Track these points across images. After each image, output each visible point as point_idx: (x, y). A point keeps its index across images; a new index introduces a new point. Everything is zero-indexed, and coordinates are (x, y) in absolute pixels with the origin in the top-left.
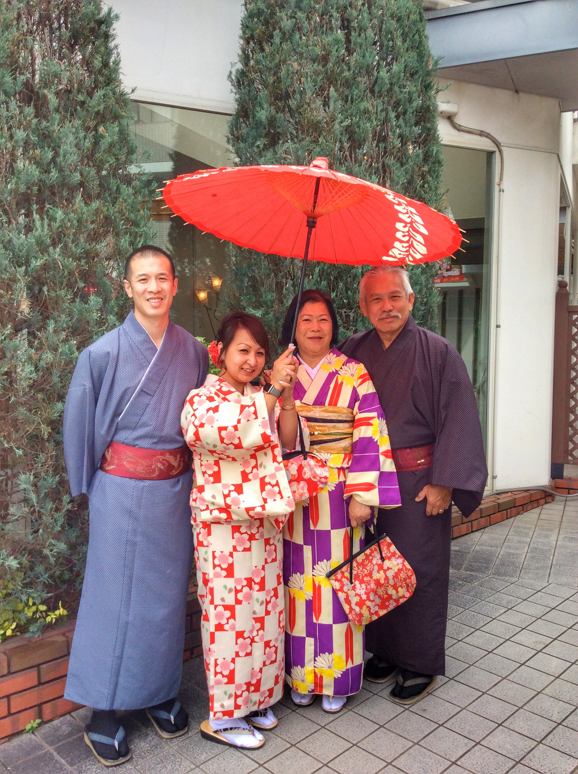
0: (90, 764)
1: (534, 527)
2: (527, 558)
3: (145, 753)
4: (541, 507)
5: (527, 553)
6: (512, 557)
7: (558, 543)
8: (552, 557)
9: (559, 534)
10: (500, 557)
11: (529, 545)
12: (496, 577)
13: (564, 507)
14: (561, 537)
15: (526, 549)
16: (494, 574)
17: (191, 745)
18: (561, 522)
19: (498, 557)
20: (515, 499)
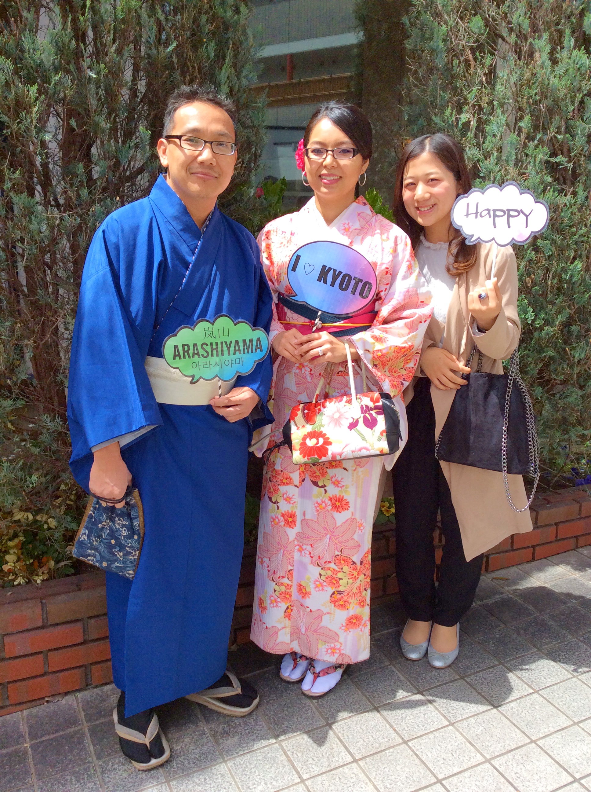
0: (120, 762)
3: (189, 763)
17: (250, 763)
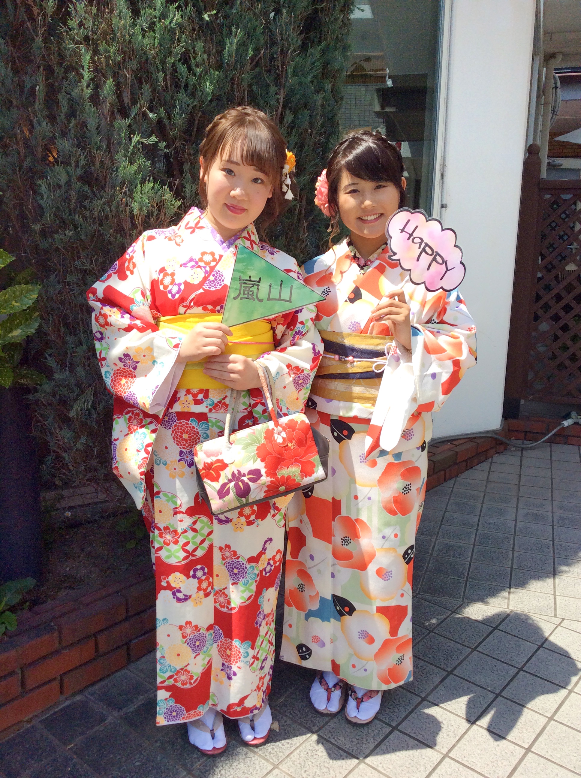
1: (482, 494)
2: (474, 557)
4: (490, 460)
5: (474, 545)
6: (452, 553)
7: (518, 523)
8: (511, 552)
9: (517, 508)
10: (434, 554)
11: (477, 530)
12: (428, 596)
13: (521, 461)
14: (521, 512)
15: (473, 536)
16: (425, 591)
18: (519, 486)
19: (431, 555)
20: (457, 453)
